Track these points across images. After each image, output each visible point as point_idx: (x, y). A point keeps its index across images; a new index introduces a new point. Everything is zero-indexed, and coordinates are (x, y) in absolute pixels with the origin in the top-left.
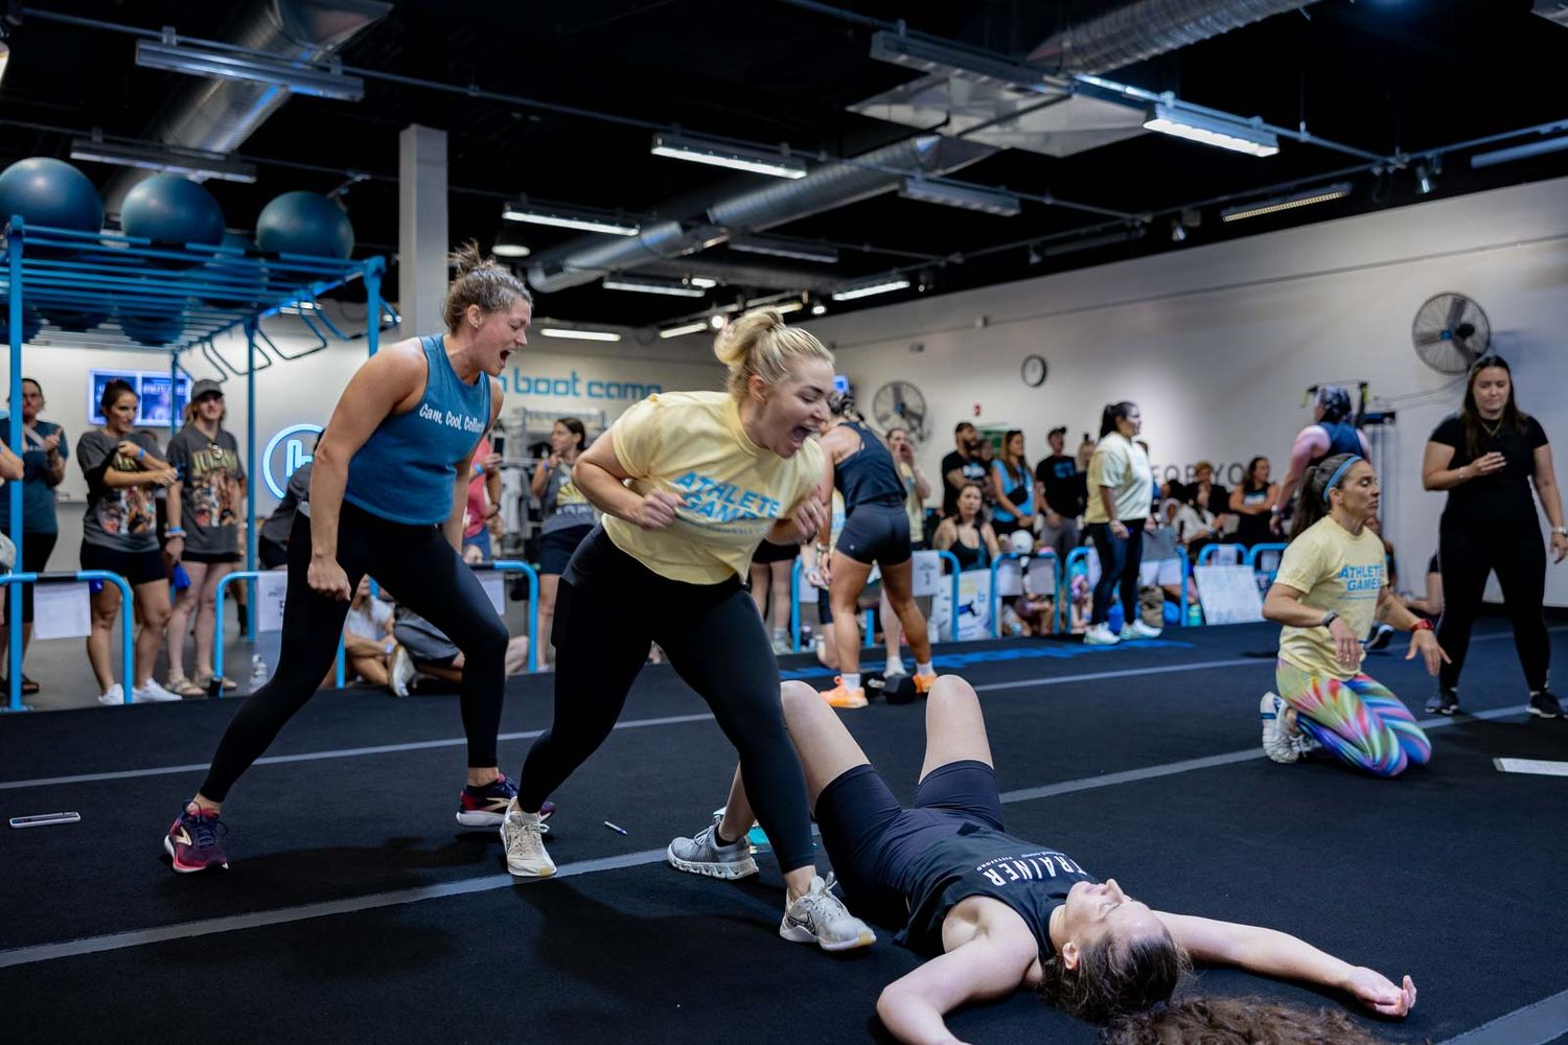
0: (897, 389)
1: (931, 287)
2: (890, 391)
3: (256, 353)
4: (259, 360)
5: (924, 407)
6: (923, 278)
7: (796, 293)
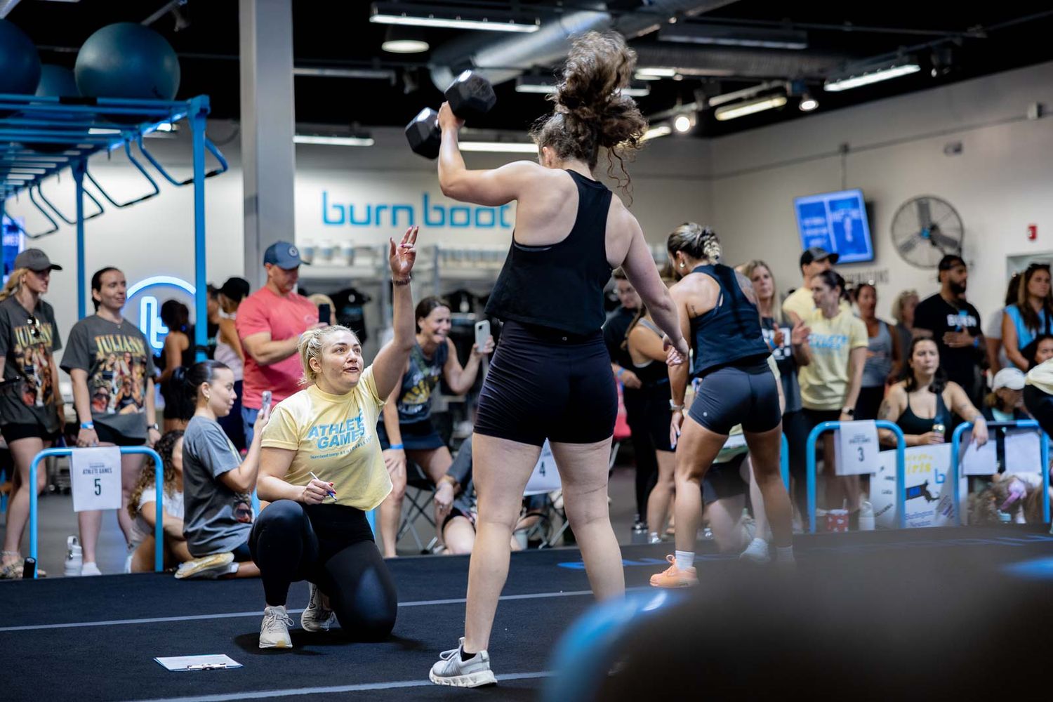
0: (923, 206)
1: (946, 71)
2: (914, 208)
3: (86, 198)
4: (90, 206)
5: (962, 230)
6: (935, 60)
7: (776, 84)
